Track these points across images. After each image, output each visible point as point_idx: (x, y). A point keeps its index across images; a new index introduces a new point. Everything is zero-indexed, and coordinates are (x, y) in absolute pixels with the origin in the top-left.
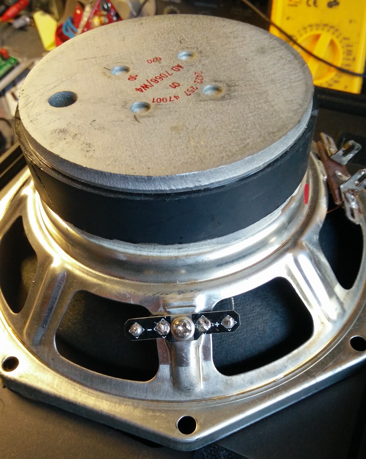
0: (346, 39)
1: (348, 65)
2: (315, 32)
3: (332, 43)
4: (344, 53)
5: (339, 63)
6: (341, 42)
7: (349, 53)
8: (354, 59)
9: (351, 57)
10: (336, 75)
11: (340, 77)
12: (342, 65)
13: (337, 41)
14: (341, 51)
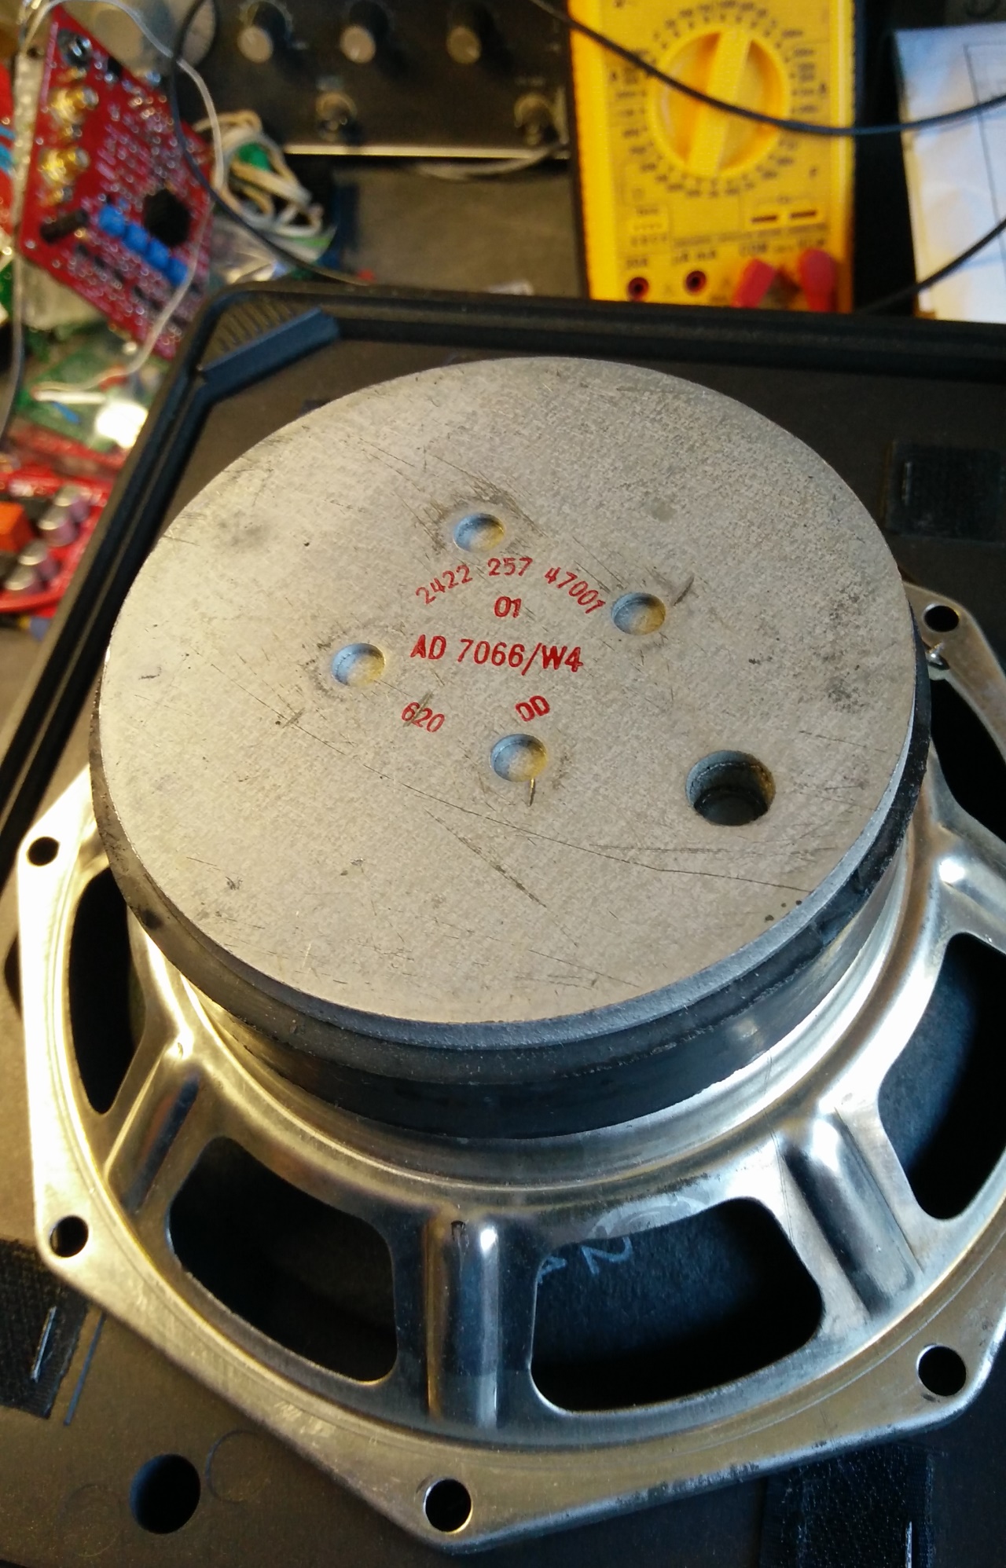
0: (791, 34)
1: (809, 109)
2: (703, 30)
3: (756, 53)
4: (792, 76)
5: (783, 110)
6: (778, 46)
7: (806, 72)
8: (823, 88)
9: (814, 85)
10: (781, 143)
11: (792, 146)
12: (793, 111)
13: (767, 45)
14: (782, 70)
